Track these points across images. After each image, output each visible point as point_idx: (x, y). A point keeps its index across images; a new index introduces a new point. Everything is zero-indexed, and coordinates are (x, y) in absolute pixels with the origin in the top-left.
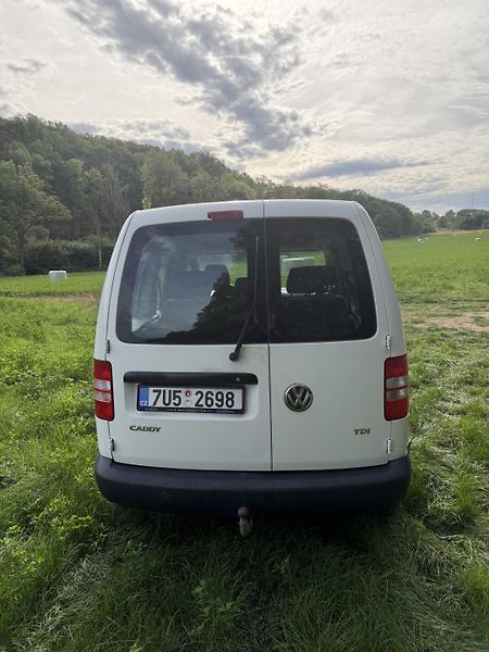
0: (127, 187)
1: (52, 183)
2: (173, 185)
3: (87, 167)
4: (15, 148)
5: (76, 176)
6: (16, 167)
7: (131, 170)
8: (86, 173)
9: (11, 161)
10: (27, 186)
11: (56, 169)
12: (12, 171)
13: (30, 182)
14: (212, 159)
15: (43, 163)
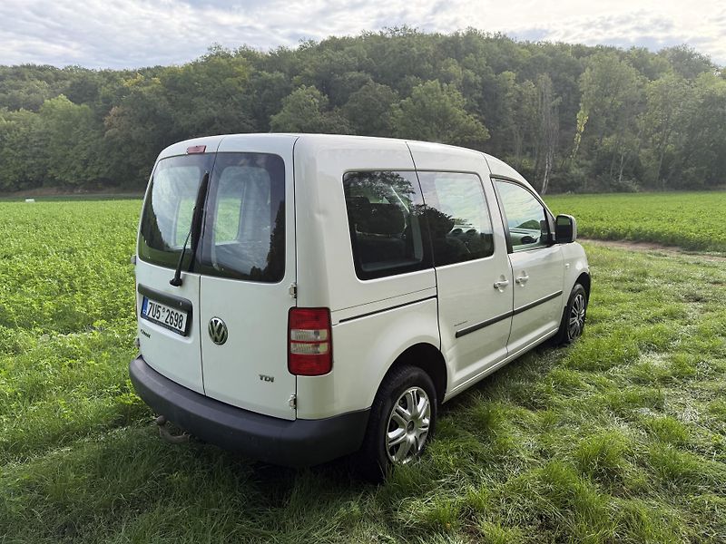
0: (559, 100)
1: (479, 100)
2: (621, 94)
3: (519, 80)
4: (447, 66)
5: (506, 91)
6: (441, 86)
7: (572, 79)
8: (517, 86)
9: (437, 80)
10: (449, 105)
11: (486, 85)
12: (436, 91)
13: (453, 101)
14: (691, 55)
15: (473, 79)
